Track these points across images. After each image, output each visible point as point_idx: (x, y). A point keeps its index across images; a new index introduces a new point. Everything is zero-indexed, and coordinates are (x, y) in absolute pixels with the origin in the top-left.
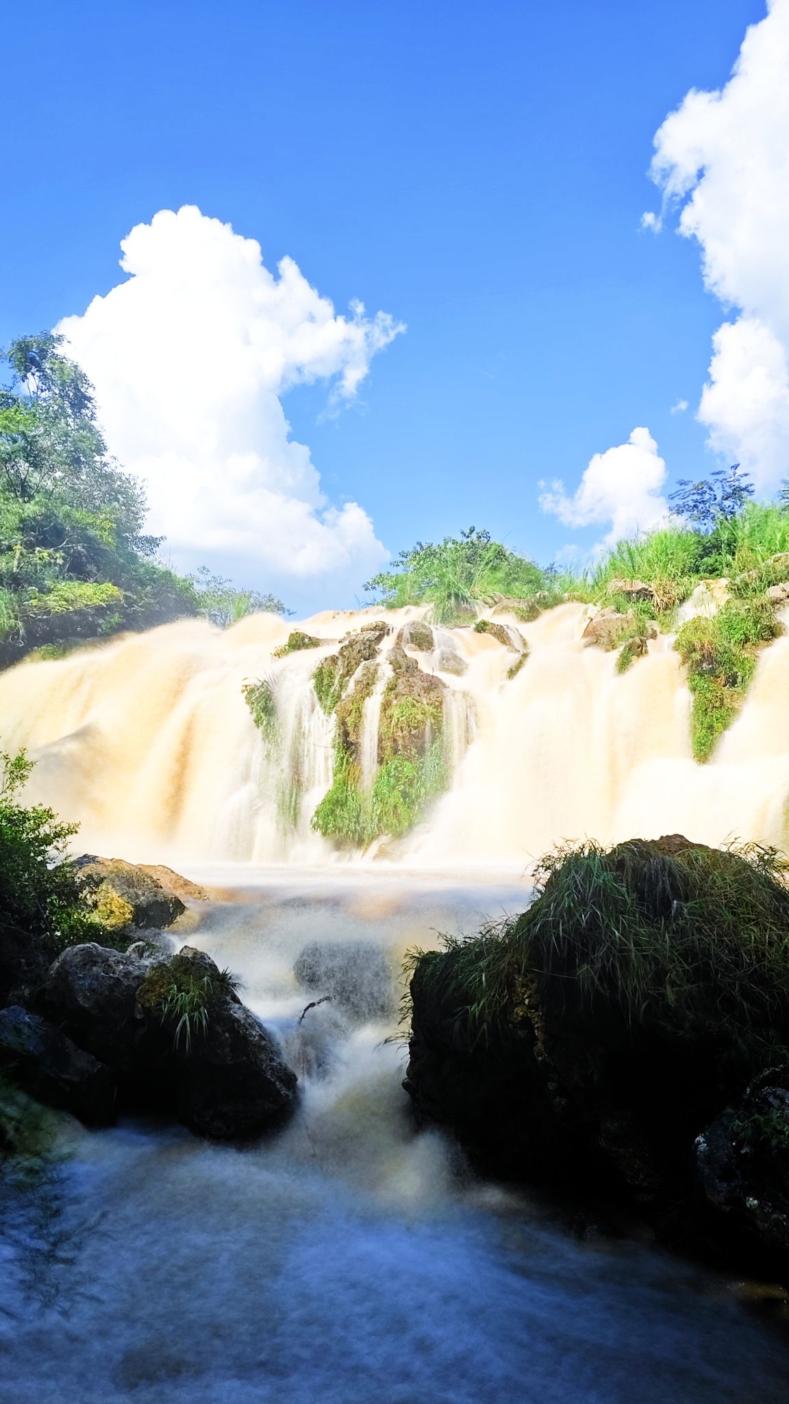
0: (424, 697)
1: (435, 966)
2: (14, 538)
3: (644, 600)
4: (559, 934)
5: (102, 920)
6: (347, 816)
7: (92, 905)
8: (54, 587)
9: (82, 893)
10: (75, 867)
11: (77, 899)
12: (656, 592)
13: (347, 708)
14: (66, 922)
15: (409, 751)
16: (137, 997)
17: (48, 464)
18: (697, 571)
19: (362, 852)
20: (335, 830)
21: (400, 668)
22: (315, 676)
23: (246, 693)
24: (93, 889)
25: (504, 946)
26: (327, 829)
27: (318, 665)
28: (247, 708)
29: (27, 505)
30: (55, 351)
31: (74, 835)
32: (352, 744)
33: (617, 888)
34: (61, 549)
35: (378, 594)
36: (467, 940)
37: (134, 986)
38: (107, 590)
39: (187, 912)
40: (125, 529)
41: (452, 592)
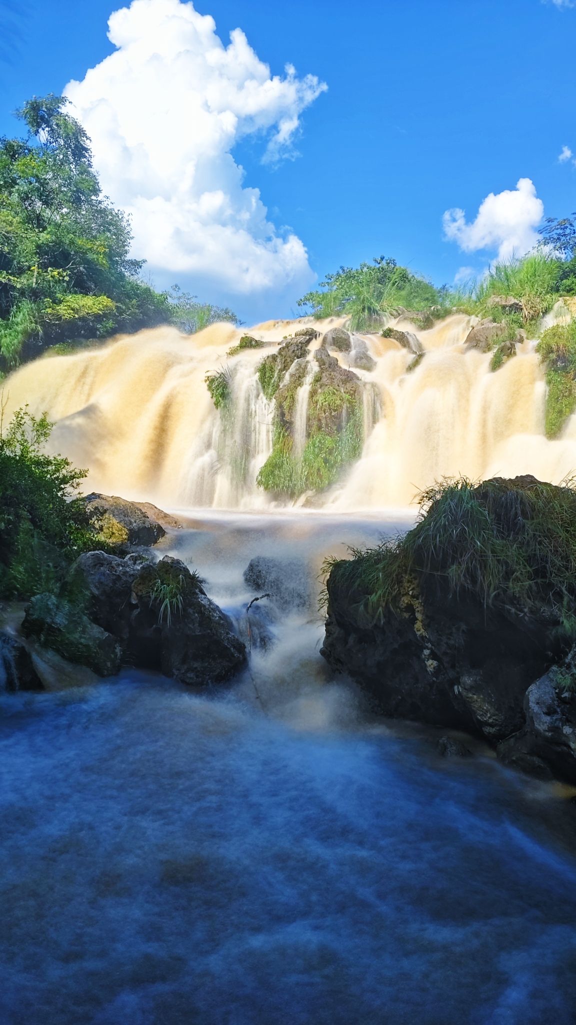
0: (342, 387)
1: (345, 569)
2: (33, 260)
3: (515, 312)
4: (436, 544)
5: (106, 539)
6: (283, 476)
7: (99, 528)
8: (64, 299)
9: (92, 520)
10: (86, 501)
11: (88, 524)
12: (525, 306)
13: (283, 395)
14: (81, 540)
15: (329, 428)
16: (133, 588)
17: (56, 202)
18: (558, 291)
19: (293, 503)
20: (274, 486)
21: (325, 365)
22: (260, 370)
23: (208, 382)
24: (99, 518)
25: (396, 554)
26: (268, 485)
27: (262, 361)
28: (209, 394)
29: (42, 234)
30: (59, 110)
31: (84, 478)
32: (287, 422)
33: (481, 511)
34: (68, 269)
35: (308, 308)
36: (369, 551)
37: (130, 581)
38: (103, 302)
39: (166, 536)
40: (115, 253)
41: (366, 306)
